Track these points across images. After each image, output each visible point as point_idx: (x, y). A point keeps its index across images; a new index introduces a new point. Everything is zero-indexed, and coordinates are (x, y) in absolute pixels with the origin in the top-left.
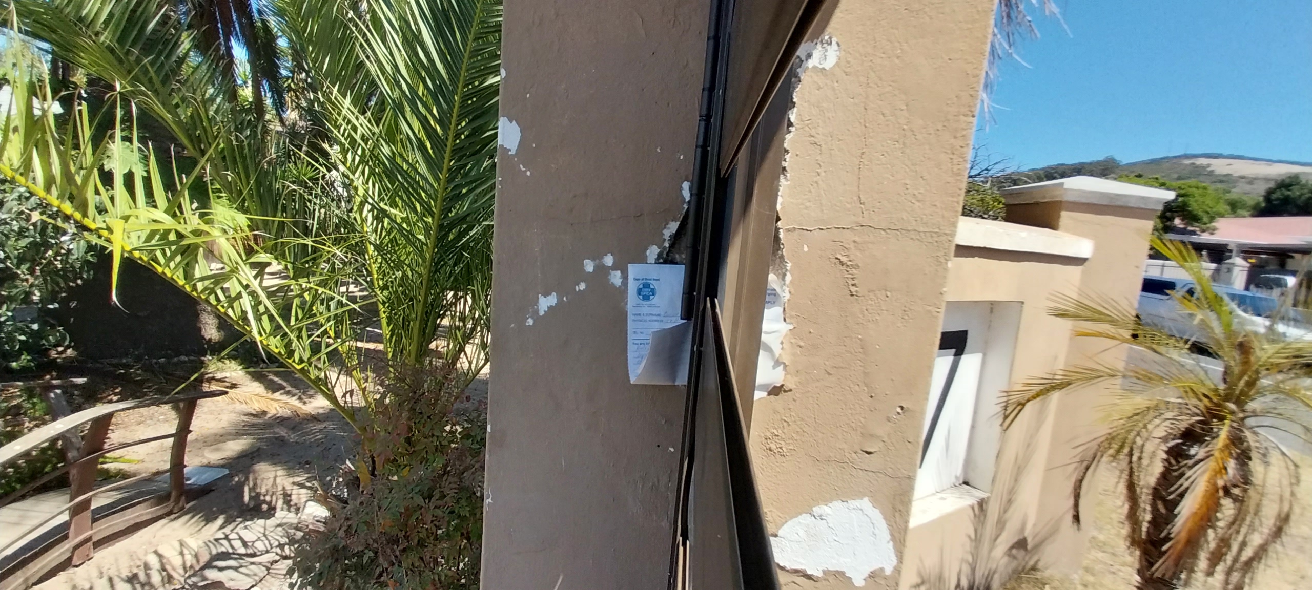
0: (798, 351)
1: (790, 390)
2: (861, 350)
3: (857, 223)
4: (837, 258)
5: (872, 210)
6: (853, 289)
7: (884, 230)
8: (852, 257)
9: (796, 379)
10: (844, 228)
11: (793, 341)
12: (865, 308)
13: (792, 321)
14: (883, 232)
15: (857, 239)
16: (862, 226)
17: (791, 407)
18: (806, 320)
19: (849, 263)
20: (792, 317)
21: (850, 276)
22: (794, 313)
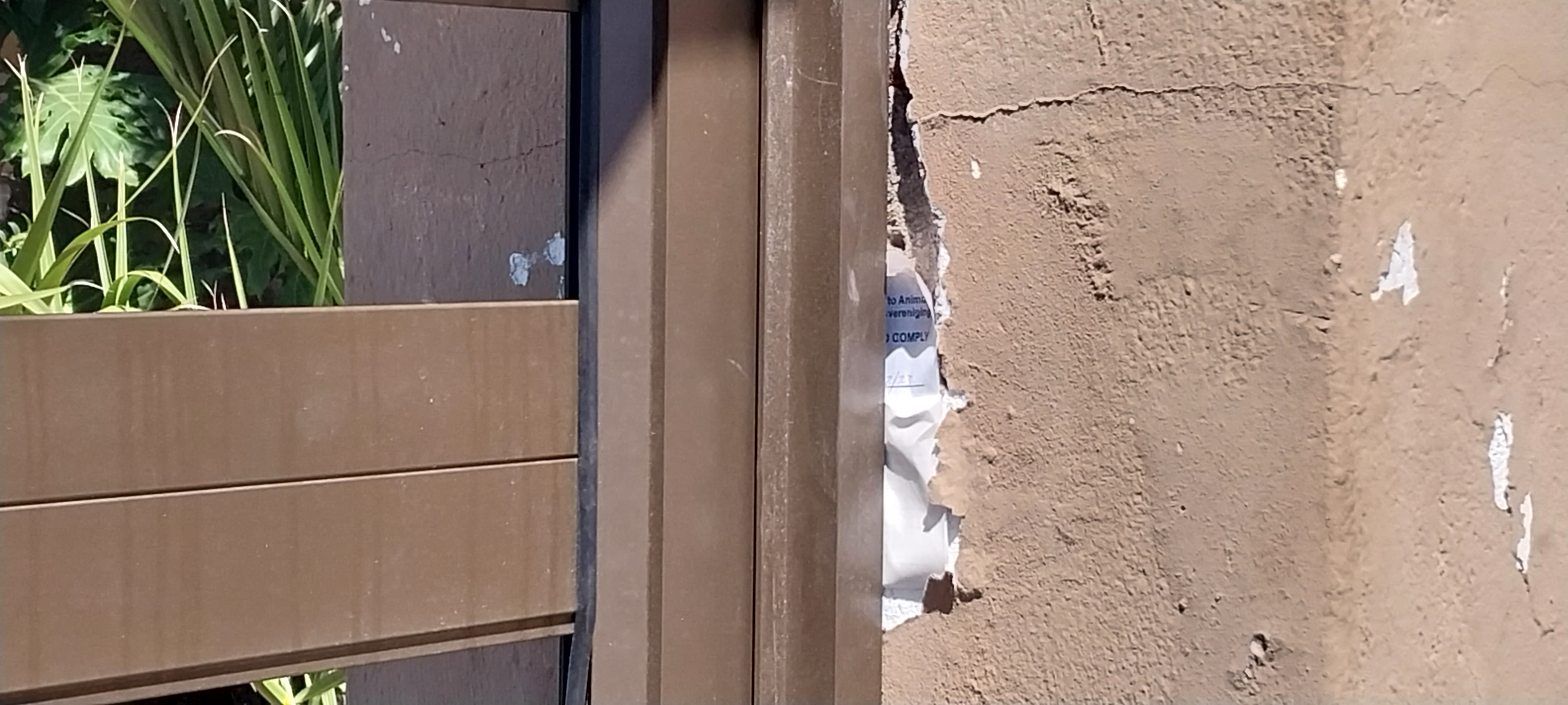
0: (987, 473)
1: (977, 595)
2: (1138, 462)
3: (1090, 82)
4: (1052, 192)
5: (1123, 42)
6: (1100, 277)
7: (1159, 95)
8: (1088, 184)
9: (989, 559)
10: (1059, 103)
11: (970, 443)
12: (1135, 332)
13: (965, 384)
14: (1158, 103)
15: (1095, 129)
16: (1103, 90)
17: (985, 644)
18: (997, 382)
19: (1082, 202)
20: (962, 373)
21: (1088, 239)
22: (965, 363)
